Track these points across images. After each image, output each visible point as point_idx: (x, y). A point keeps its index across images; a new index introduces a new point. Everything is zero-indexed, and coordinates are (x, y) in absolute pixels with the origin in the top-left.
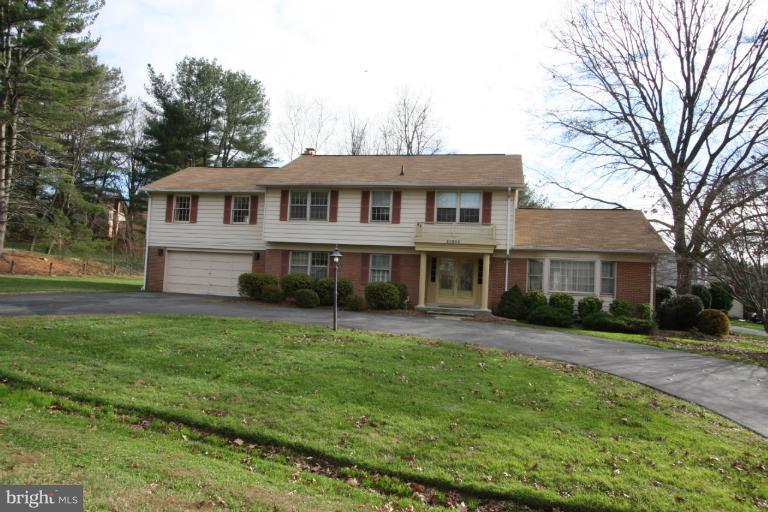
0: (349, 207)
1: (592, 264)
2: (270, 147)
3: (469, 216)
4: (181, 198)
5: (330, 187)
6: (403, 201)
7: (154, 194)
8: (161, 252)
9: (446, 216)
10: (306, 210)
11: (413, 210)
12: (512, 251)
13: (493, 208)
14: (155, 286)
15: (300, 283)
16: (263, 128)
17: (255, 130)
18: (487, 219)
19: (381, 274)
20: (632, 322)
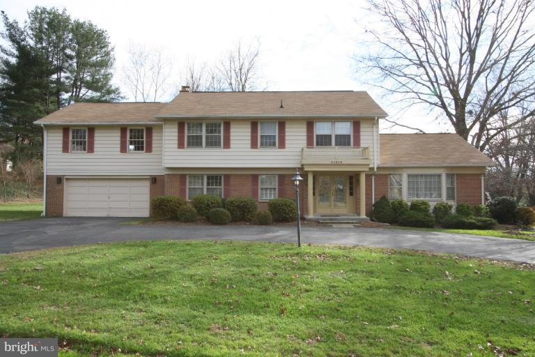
0: (240, 135)
1: (439, 176)
2: (117, 86)
3: (343, 141)
4: (77, 131)
5: (222, 119)
6: (287, 130)
7: (50, 127)
8: (60, 180)
9: (324, 141)
10: (201, 139)
11: (296, 137)
12: (379, 168)
13: (362, 134)
14: (55, 211)
15: (212, 203)
16: (110, 71)
17: (103, 71)
18: (357, 143)
19: (268, 191)
20: (480, 221)
